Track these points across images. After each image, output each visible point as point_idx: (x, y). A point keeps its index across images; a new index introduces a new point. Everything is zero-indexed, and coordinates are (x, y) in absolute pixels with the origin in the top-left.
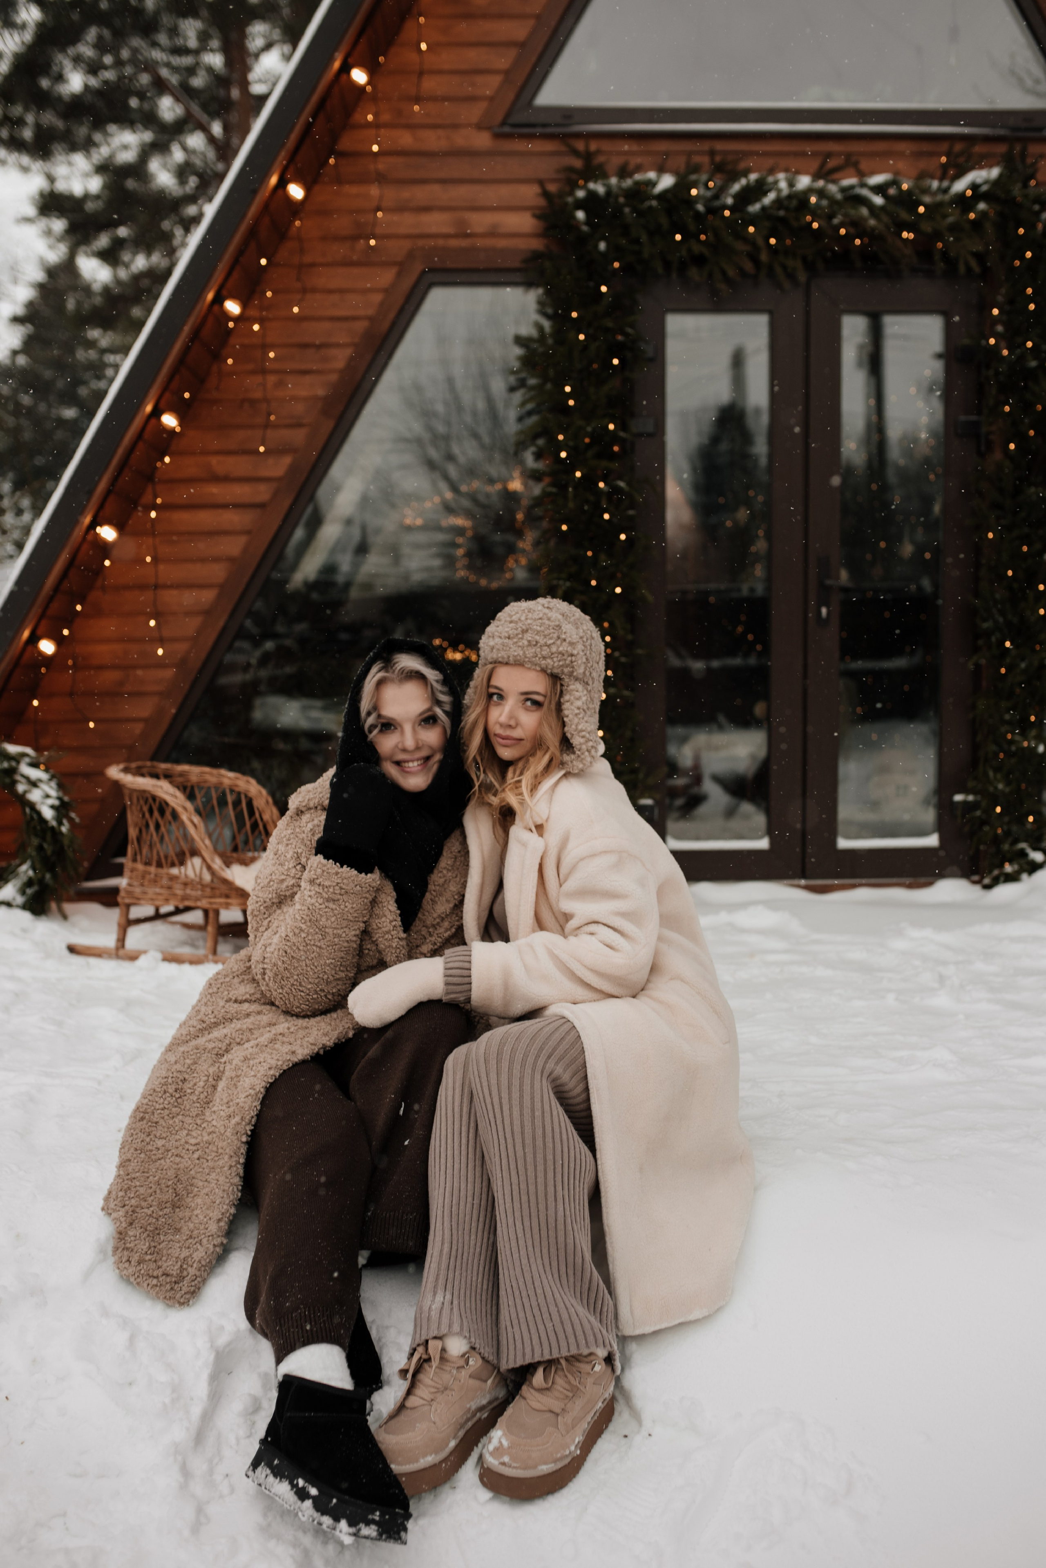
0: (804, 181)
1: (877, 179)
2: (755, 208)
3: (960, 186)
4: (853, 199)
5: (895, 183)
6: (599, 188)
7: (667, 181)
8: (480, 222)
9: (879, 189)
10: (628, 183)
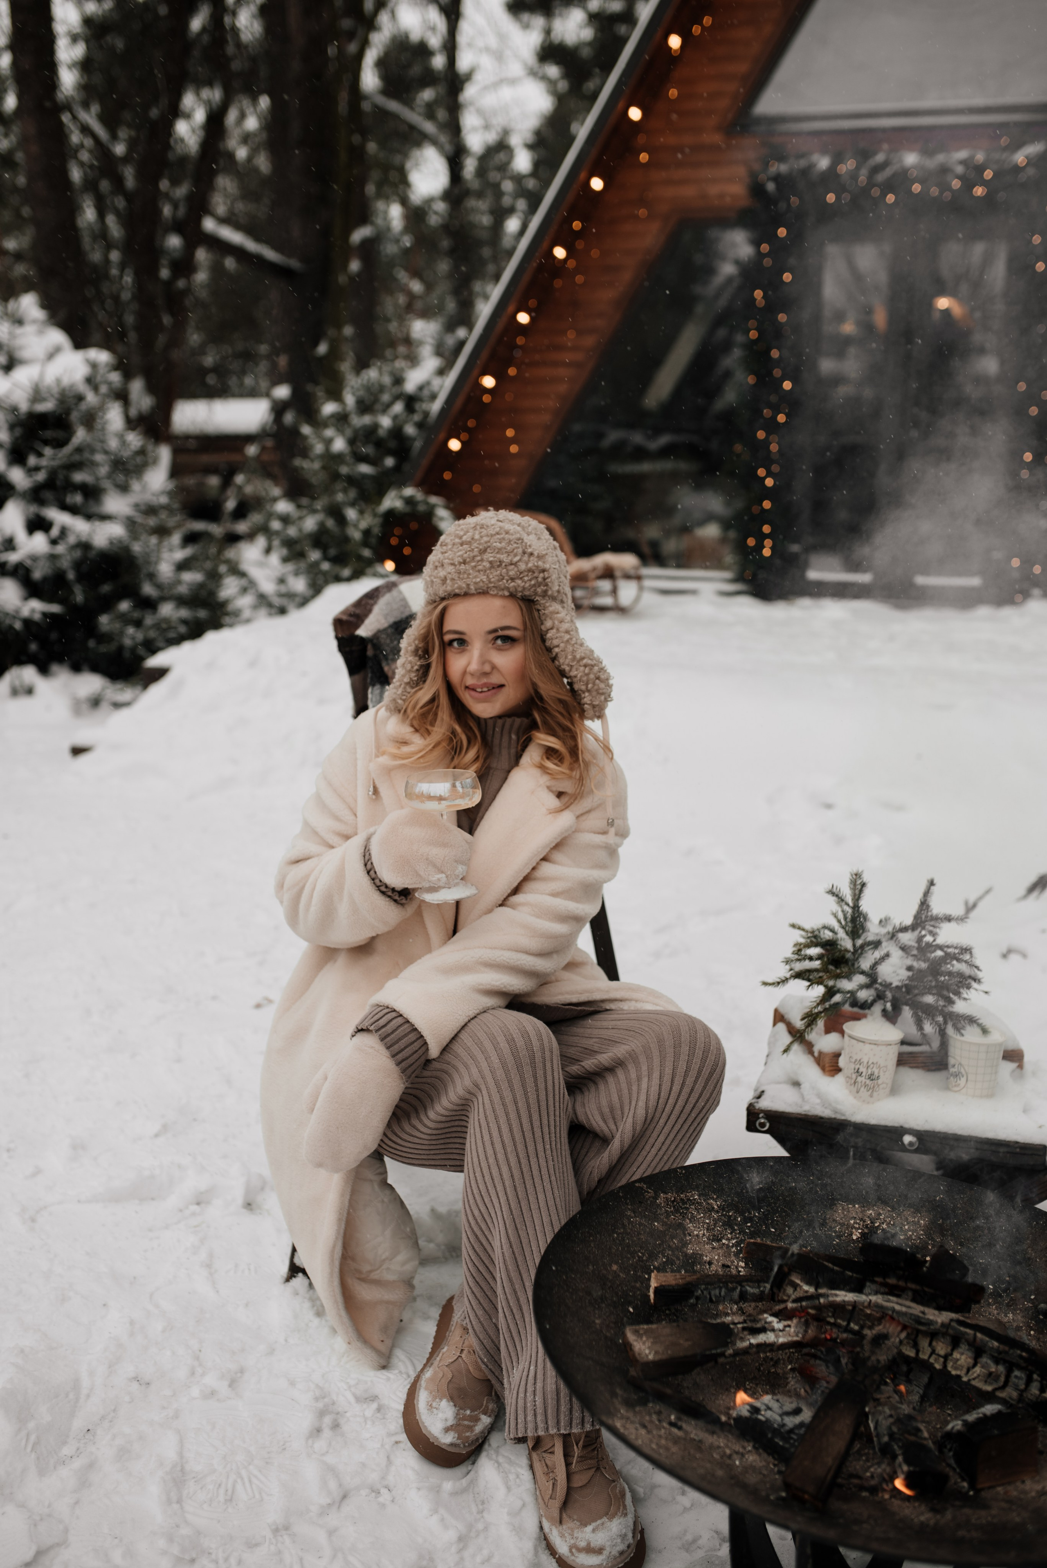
0: (911, 159)
1: (962, 154)
2: (881, 177)
3: (1020, 158)
4: (944, 170)
5: (972, 157)
6: (783, 168)
7: (824, 163)
8: (714, 190)
9: (963, 162)
10: (803, 163)
